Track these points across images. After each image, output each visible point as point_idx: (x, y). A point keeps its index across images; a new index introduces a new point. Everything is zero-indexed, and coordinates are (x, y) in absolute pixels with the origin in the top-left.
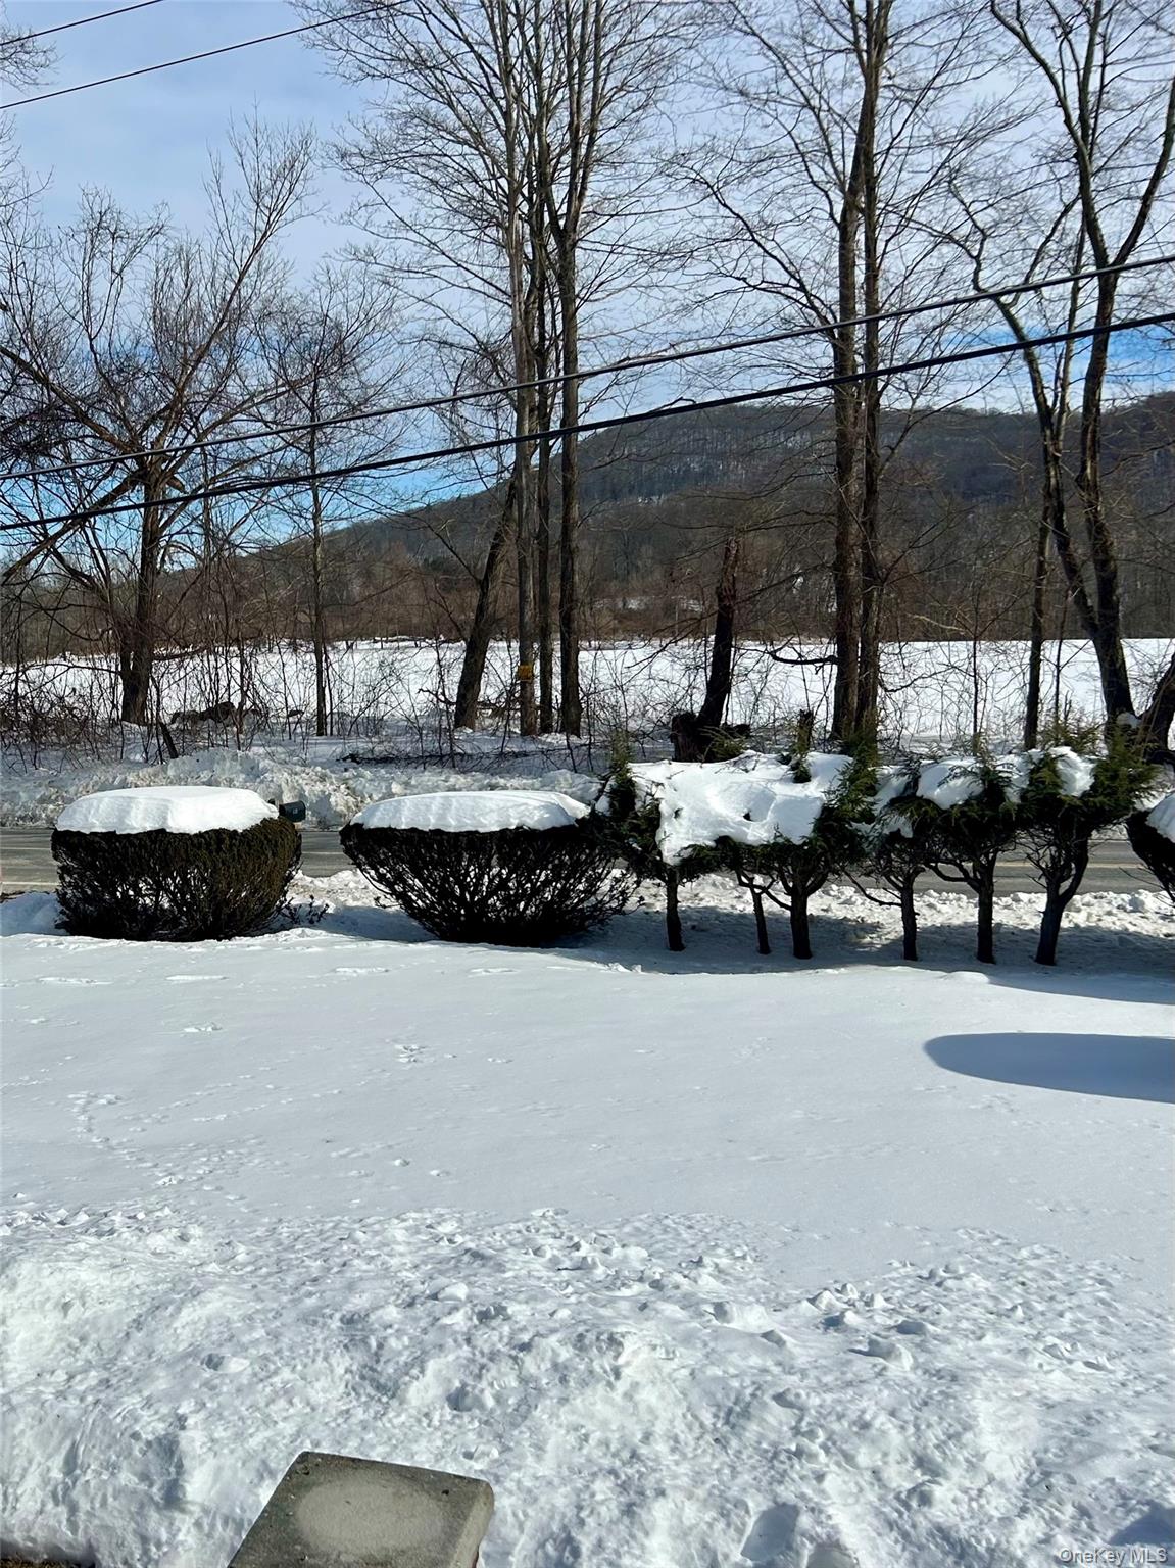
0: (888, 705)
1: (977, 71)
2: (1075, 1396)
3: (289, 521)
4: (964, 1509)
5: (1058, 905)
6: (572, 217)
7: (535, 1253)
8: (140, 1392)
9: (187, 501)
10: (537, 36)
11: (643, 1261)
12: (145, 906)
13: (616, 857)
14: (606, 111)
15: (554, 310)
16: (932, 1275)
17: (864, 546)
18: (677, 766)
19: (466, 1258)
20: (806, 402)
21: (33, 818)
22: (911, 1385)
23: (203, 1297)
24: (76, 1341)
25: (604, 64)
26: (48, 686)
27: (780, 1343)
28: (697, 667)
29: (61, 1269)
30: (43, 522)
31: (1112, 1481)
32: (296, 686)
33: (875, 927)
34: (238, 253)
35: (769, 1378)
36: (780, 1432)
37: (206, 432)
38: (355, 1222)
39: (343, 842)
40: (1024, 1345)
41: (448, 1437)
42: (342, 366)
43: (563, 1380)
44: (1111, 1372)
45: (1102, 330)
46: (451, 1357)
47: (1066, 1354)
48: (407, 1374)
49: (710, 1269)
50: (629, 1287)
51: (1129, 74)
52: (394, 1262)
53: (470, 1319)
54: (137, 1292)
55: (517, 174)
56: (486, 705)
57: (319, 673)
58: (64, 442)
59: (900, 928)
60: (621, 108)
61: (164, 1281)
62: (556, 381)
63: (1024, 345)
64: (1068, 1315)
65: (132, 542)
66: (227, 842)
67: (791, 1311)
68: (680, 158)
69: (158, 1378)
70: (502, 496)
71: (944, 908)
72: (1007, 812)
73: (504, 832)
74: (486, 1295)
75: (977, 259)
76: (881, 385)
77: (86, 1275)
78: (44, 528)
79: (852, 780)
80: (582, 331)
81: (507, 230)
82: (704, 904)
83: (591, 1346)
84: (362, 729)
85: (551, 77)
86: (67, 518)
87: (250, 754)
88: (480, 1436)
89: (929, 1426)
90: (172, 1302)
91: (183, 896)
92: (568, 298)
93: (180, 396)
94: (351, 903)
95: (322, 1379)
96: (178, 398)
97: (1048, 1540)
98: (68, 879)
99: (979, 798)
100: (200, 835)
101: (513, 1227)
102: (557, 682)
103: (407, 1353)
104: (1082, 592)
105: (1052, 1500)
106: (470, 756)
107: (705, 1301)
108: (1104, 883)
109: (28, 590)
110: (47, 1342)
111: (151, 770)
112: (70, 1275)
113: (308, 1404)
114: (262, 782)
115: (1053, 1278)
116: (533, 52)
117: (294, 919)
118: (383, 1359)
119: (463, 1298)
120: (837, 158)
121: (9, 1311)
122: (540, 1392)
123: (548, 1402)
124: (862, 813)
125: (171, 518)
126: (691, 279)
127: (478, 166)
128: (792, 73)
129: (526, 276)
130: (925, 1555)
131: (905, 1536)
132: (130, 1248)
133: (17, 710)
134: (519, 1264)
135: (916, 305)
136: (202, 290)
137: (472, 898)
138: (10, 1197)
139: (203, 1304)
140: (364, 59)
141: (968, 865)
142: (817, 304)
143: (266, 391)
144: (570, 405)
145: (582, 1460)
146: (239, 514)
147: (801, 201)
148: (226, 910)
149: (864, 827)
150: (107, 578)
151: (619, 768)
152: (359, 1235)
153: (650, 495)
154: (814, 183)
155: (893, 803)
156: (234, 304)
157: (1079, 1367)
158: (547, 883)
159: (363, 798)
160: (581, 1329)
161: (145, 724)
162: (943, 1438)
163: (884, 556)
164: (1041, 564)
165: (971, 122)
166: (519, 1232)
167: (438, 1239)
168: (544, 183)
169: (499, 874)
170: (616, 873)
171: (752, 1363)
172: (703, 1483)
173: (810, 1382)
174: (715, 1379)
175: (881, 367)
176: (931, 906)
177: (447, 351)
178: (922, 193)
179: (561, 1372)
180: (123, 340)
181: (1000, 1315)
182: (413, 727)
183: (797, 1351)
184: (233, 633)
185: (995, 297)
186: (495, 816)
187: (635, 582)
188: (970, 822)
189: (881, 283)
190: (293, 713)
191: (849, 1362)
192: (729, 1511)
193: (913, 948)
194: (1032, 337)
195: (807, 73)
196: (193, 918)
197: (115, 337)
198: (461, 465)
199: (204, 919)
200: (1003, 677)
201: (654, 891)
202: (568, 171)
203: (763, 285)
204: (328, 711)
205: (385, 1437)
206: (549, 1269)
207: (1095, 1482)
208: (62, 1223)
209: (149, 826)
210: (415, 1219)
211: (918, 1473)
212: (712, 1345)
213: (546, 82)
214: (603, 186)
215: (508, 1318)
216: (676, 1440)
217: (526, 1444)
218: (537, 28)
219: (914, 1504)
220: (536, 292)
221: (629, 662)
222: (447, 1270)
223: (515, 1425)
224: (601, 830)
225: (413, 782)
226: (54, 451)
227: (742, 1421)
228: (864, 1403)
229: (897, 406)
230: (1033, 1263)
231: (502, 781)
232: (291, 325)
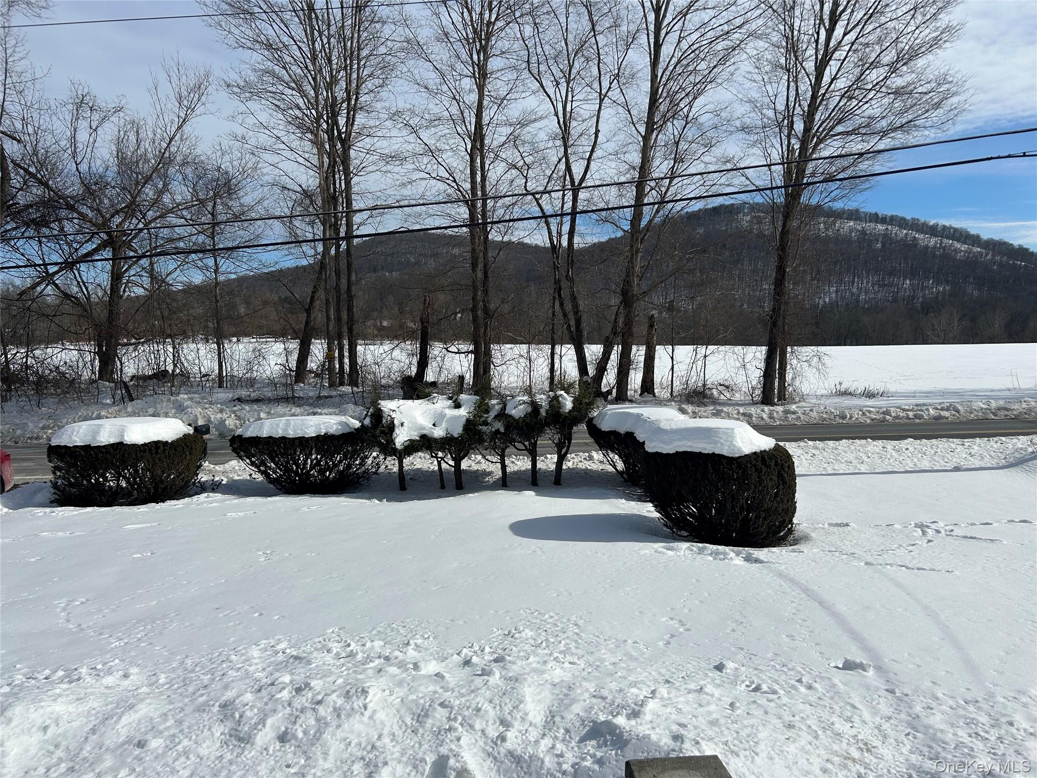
0: (494, 372)
1: (523, 95)
2: (565, 679)
3: (200, 273)
4: (519, 740)
5: (561, 459)
6: (348, 133)
7: (327, 652)
8: (93, 770)
9: (140, 258)
10: (329, 43)
11: (382, 647)
12: (110, 487)
13: (374, 446)
14: (364, 86)
15: (340, 179)
16: (509, 633)
17: (484, 301)
18: (402, 402)
19: (291, 660)
20: (458, 234)
21: (37, 438)
22: (499, 686)
23: (135, 708)
24: (52, 748)
25: (362, 63)
26: (49, 360)
27: (443, 677)
28: (413, 355)
29: (42, 707)
30: (45, 265)
31: (578, 714)
32: (205, 361)
33: (490, 473)
34: (168, 128)
35: (437, 696)
36: (441, 721)
37: (150, 222)
38: (231, 650)
39: (231, 445)
40: (545, 659)
41: (277, 759)
42: (230, 194)
43: (339, 716)
44: (579, 665)
45: (574, 214)
46: (280, 715)
47: (562, 660)
48: (255, 729)
49: (413, 646)
50: (374, 662)
51: (582, 106)
52: (252, 669)
53: (291, 693)
54: (94, 712)
55: (320, 108)
56: (311, 371)
57: (219, 355)
58: (60, 220)
59: (500, 473)
60: (370, 85)
61: (111, 703)
62: (342, 213)
63: (545, 217)
64: (563, 642)
65: (105, 279)
66: (162, 448)
67: (449, 660)
68: (398, 113)
69: (106, 760)
70: (317, 268)
71: (518, 463)
72: (541, 420)
73: (318, 437)
74: (299, 679)
75: (526, 177)
76: (489, 229)
77: (59, 708)
78: (46, 268)
79: (479, 407)
80: (355, 189)
81: (316, 135)
82: (416, 467)
83: (353, 696)
84: (243, 384)
85: (337, 64)
86: (61, 263)
87: (179, 398)
88: (295, 754)
89: (506, 704)
90: (117, 713)
91: (135, 479)
92: (347, 172)
93: (134, 201)
94: (236, 478)
95: (207, 741)
96: (133, 202)
97: (553, 747)
98: (58, 474)
99: (530, 414)
100: (145, 445)
101: (317, 640)
102: (347, 361)
103: (256, 717)
104: (569, 325)
105: (555, 728)
106: (302, 398)
107: (409, 663)
108: (577, 449)
109: (35, 304)
110: (33, 751)
111: (116, 408)
112: (49, 710)
113: (198, 756)
114: (186, 413)
115: (557, 626)
116: (327, 51)
117: (203, 488)
118: (242, 723)
119: (288, 682)
120: (468, 124)
121: (6, 737)
122: (327, 724)
123: (331, 728)
124: (483, 421)
125: (130, 267)
126: (406, 171)
127: (300, 102)
128: (447, 82)
129: (326, 160)
130: (504, 766)
131: (495, 758)
132: (91, 686)
133: (27, 374)
134: (320, 659)
135: (502, 194)
136: (147, 146)
137: (302, 471)
138: (10, 669)
139: (137, 711)
140: (239, 38)
141: (527, 443)
142: (461, 189)
143: (186, 203)
144: (349, 225)
145: (348, 755)
146: (171, 267)
147: (453, 141)
148: (161, 486)
149: (484, 428)
150: (88, 299)
151: (375, 403)
152: (233, 657)
153: (391, 272)
154: (459, 134)
155: (496, 417)
156: (167, 155)
157: (567, 665)
158: (340, 461)
159: (245, 421)
160: (348, 688)
161: (113, 382)
162: (511, 709)
163: (492, 306)
164: (554, 312)
165: (521, 117)
166: (320, 642)
167: (277, 653)
168: (334, 116)
169: (316, 458)
170: (375, 454)
171: (429, 690)
172: (406, 753)
173: (456, 694)
174: (413, 701)
175: (489, 220)
176: (513, 462)
177: (286, 192)
178: (503, 145)
179: (337, 712)
180: (98, 166)
181: (536, 647)
182: (272, 383)
183: (450, 680)
184: (169, 332)
185: (533, 194)
186: (313, 429)
187: (385, 313)
188: (527, 424)
189: (487, 183)
190: (204, 376)
191: (473, 680)
192: (417, 765)
193: (506, 482)
194: (548, 214)
195: (453, 83)
196: (141, 491)
197: (93, 165)
198: (296, 250)
199: (148, 492)
200: (541, 360)
201: (393, 462)
202: (345, 111)
203: (438, 178)
204: (224, 374)
205: (242, 766)
206: (334, 659)
207: (572, 716)
208: (46, 678)
209: (112, 441)
210: (265, 644)
211: (501, 727)
212: (411, 684)
213: (335, 67)
214: (363, 121)
215: (311, 689)
216: (394, 735)
217: (319, 753)
218: (329, 39)
219: (499, 742)
220: (331, 168)
221: (381, 351)
222: (281, 669)
223: (313, 745)
224: (366, 434)
225: (272, 412)
226: (52, 225)
227: (424, 719)
228: (478, 699)
229: (496, 239)
230: (549, 621)
231: (319, 411)
232: (200, 169)
